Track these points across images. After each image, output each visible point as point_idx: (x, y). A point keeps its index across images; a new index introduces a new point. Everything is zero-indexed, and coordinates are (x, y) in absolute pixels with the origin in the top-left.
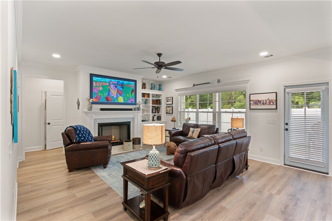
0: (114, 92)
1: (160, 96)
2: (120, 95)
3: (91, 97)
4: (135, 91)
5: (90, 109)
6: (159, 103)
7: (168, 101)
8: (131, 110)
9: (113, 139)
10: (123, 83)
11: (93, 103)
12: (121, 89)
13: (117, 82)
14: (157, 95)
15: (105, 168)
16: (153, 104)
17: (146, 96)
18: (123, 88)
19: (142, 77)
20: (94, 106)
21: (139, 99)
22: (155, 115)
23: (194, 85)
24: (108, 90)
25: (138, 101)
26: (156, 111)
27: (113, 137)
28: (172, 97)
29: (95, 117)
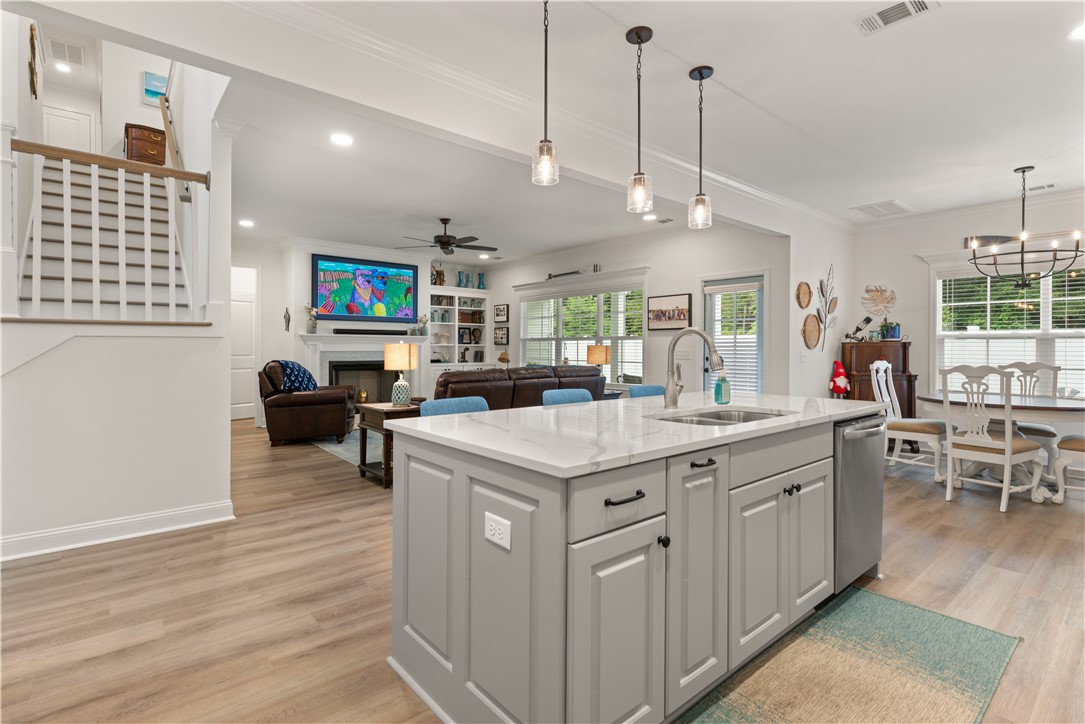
0: (364, 294)
1: (481, 301)
2: (380, 300)
3: (314, 304)
4: (413, 290)
5: (313, 329)
6: (480, 318)
7: (498, 315)
8: (404, 333)
9: (363, 400)
10: (385, 273)
11: (319, 317)
12: (381, 285)
13: (372, 271)
14: (473, 300)
15: (340, 442)
16: (461, 320)
17: (444, 302)
18: (385, 284)
19: (433, 258)
20: (321, 324)
21: (425, 308)
22: (467, 349)
23: (550, 276)
24: (351, 290)
25: (420, 314)
26: (473, 338)
27: (364, 395)
28: (508, 306)
29: (322, 347)
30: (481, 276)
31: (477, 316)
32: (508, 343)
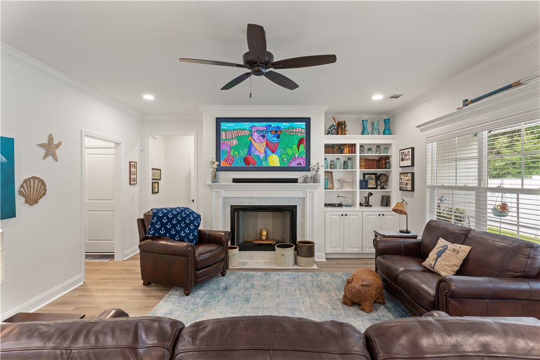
0: (260, 147)
1: (387, 147)
2: (273, 152)
3: (218, 158)
4: (306, 141)
5: (215, 179)
6: (385, 164)
7: (403, 160)
8: (295, 181)
9: (264, 238)
10: (278, 127)
11: (220, 169)
12: (275, 139)
13: (266, 127)
14: (378, 146)
17: (346, 150)
18: (278, 137)
19: (325, 109)
20: (222, 175)
21: (318, 156)
22: (371, 194)
23: (466, 103)
24: (248, 145)
25: (313, 162)
26: (379, 183)
27: (265, 233)
28: (413, 149)
29: (224, 194)
30: (387, 122)
31: (384, 162)
32: (413, 190)
